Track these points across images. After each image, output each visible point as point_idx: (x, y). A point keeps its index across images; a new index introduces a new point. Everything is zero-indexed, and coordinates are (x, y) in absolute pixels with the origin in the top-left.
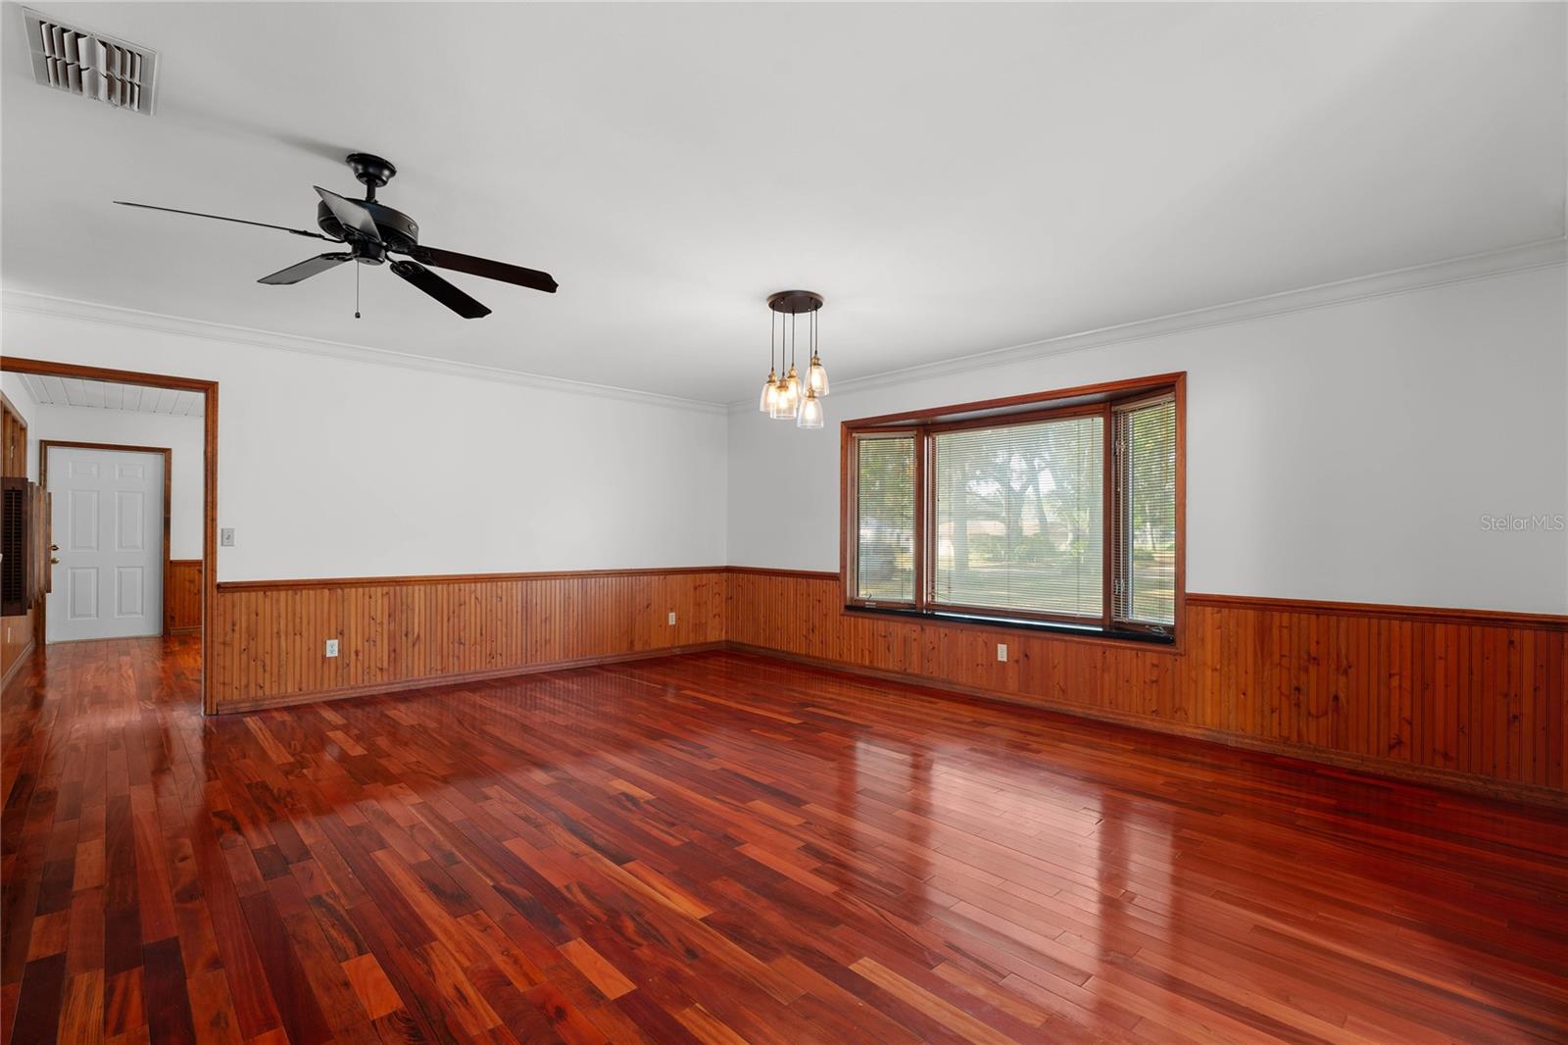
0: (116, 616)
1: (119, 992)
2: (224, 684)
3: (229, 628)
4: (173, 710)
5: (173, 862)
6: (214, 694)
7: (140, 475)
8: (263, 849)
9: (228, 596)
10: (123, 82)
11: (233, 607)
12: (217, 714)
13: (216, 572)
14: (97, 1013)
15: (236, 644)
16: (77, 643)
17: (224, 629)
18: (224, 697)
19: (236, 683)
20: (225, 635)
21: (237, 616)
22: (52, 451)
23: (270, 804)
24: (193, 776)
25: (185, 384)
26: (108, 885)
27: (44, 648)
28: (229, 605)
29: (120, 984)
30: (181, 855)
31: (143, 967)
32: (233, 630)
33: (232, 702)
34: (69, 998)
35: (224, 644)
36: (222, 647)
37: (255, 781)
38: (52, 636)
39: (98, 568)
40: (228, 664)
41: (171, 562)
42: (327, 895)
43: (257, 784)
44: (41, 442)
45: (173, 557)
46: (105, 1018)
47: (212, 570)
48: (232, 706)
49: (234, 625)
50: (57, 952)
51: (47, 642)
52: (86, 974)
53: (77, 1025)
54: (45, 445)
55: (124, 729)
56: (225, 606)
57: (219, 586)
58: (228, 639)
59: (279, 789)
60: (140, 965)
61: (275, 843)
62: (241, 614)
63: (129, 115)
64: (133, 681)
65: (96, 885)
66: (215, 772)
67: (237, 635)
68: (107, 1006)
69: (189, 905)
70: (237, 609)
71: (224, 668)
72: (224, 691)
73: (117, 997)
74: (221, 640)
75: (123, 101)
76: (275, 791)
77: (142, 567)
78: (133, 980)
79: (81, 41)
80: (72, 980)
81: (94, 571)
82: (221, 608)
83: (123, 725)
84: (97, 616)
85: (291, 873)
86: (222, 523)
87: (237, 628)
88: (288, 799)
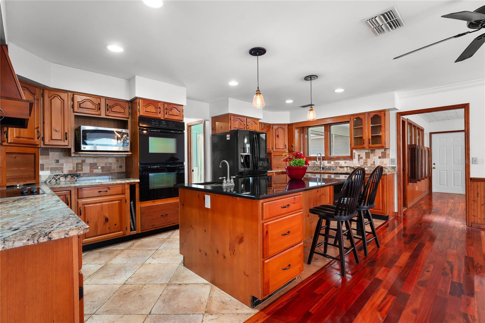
0: (453, 186)
1: (387, 300)
2: (474, 216)
3: (476, 195)
4: (456, 221)
5: (424, 271)
6: (470, 219)
7: (460, 140)
8: (456, 283)
9: (475, 183)
10: (392, 22)
11: (477, 187)
12: (471, 227)
13: (470, 174)
14: (378, 302)
15: (479, 201)
16: (441, 193)
17: (474, 195)
18: (474, 221)
19: (479, 217)
20: (474, 198)
21: (479, 191)
22: (433, 135)
23: (470, 268)
24: (449, 245)
25: (458, 107)
26: (403, 268)
27: (432, 193)
28: (476, 186)
29: (388, 298)
30: (428, 270)
31: (396, 297)
32: (478, 196)
33: (477, 223)
34: (376, 293)
35: (474, 201)
36: (473, 202)
37: (470, 256)
38: (434, 190)
39: (447, 170)
40: (476, 209)
42: (471, 316)
43: (470, 257)
44: (430, 133)
46: (379, 305)
47: (468, 173)
48: (478, 225)
49: (478, 194)
50: (382, 279)
51: (433, 192)
52: (383, 289)
53: (373, 301)
55: (437, 223)
56: (474, 187)
57: (471, 179)
58: (475, 199)
59: (478, 264)
60: (396, 296)
61: (462, 283)
62: (481, 190)
63: (399, 30)
64: (449, 208)
65: (401, 266)
66: (457, 247)
67: (479, 198)
68: (382, 302)
69: (419, 287)
70: (479, 189)
71: (474, 210)
72: (474, 219)
73: (385, 302)
74: (472, 199)
75: (395, 27)
76: (476, 263)
77: (461, 171)
78: (392, 299)
79: (377, 18)
80: (380, 288)
81: (446, 171)
82: (472, 187)
83: (438, 221)
84: (447, 186)
85: (461, 298)
86: (472, 155)
87: (479, 195)
88: (479, 269)
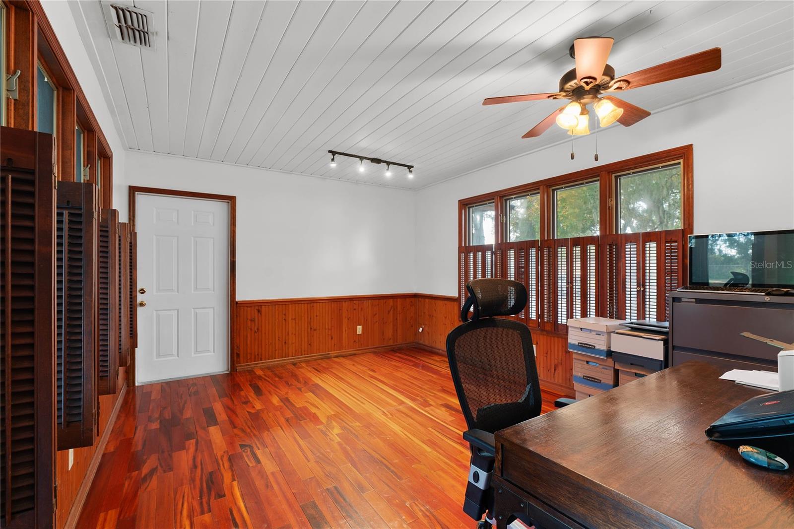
22: (140, 198)
39: (178, 310)
41: (237, 303)
44: (130, 187)
45: (239, 298)
51: (136, 384)
54: (133, 191)
77: (213, 308)
81: (175, 313)
84: (178, 355)
